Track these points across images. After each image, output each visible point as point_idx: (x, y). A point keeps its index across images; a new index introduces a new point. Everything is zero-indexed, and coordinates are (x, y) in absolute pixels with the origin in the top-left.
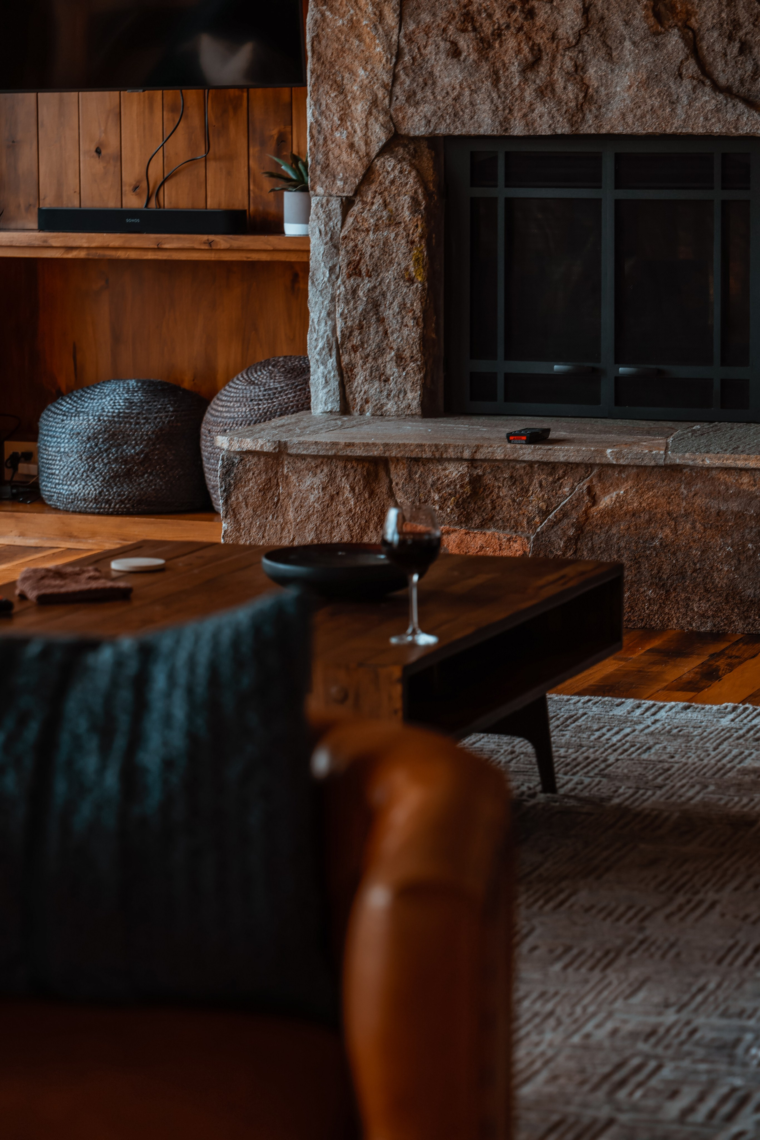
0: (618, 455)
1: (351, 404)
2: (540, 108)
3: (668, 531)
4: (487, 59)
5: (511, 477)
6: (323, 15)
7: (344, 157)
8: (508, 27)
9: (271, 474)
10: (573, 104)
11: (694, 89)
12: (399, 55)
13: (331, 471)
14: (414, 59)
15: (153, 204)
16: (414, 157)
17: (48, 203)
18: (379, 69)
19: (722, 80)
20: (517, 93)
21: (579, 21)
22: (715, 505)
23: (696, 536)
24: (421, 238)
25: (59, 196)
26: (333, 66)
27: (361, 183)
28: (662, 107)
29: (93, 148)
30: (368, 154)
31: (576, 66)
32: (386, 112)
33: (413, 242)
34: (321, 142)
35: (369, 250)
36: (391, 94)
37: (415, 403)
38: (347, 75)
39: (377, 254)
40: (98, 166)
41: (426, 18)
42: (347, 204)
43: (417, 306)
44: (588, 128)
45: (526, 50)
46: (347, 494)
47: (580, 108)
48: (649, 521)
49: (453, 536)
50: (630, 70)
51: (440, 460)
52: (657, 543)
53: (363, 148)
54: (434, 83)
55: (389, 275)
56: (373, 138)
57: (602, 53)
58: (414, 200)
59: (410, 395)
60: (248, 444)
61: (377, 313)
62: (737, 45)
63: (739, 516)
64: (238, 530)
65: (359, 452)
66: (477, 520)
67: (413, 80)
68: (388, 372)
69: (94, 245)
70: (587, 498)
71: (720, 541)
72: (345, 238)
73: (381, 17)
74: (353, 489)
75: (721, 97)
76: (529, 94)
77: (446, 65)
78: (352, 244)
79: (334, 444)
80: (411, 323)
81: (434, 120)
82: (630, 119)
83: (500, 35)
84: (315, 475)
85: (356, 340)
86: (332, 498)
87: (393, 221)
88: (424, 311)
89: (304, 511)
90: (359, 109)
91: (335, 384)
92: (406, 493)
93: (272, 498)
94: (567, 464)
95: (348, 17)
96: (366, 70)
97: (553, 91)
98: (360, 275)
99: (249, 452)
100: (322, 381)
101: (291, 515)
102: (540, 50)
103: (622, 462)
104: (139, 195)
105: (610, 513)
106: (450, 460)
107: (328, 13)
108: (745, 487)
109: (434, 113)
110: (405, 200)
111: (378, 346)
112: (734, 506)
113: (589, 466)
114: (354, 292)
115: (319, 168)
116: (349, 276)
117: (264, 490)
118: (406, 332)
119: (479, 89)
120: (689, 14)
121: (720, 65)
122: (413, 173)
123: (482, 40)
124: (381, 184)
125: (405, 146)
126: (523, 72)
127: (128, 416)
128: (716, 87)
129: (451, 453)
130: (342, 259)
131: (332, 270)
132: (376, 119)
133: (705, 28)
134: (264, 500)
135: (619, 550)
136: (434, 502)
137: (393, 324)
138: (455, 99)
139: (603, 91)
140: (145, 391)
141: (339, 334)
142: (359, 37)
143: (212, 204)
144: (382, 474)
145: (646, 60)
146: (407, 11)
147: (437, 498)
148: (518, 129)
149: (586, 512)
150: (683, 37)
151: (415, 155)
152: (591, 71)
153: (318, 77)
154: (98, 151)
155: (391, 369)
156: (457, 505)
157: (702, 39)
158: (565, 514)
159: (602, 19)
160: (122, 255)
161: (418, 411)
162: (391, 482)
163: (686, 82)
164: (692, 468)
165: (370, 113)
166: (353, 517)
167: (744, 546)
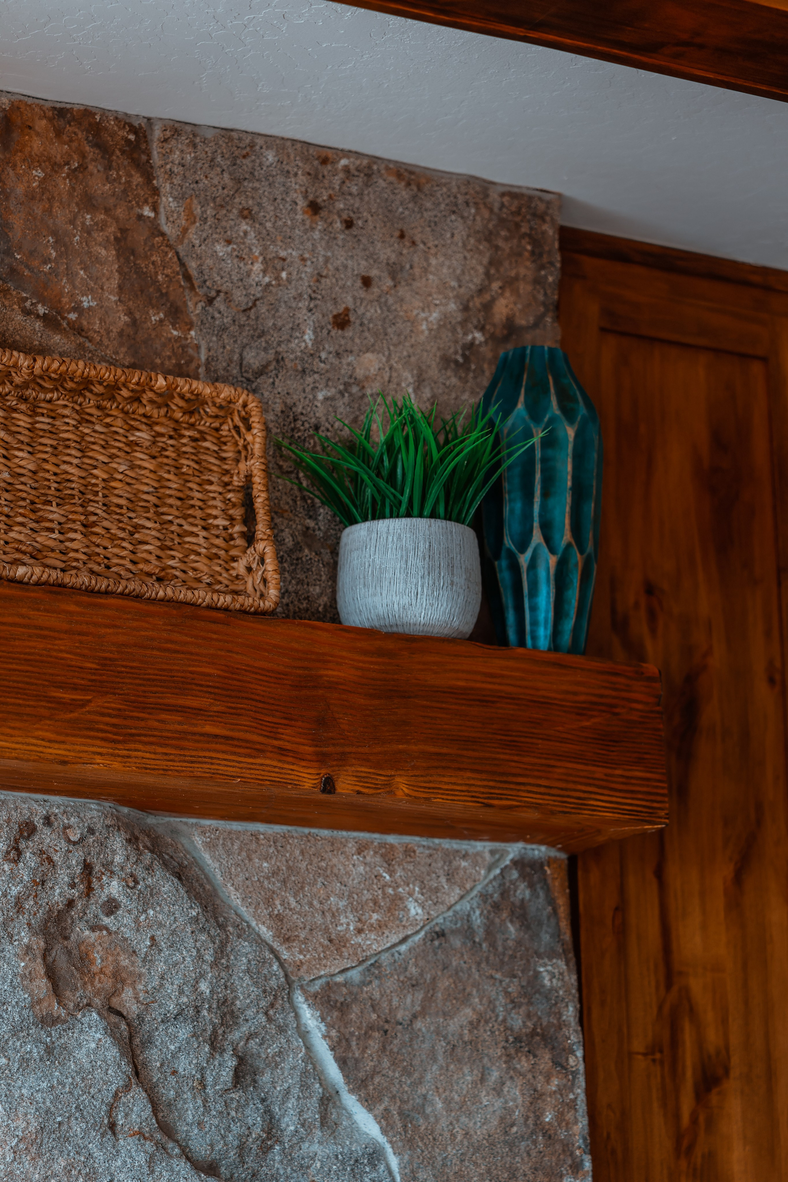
11: (151, 1161)
19: (200, 1144)
62: (230, 1062)
120: (119, 978)
121: (192, 1107)
128: (192, 1161)
133: (156, 1014)
145: (30, 1086)
150: (112, 1031)
157: (149, 1042)
163: (126, 1144)
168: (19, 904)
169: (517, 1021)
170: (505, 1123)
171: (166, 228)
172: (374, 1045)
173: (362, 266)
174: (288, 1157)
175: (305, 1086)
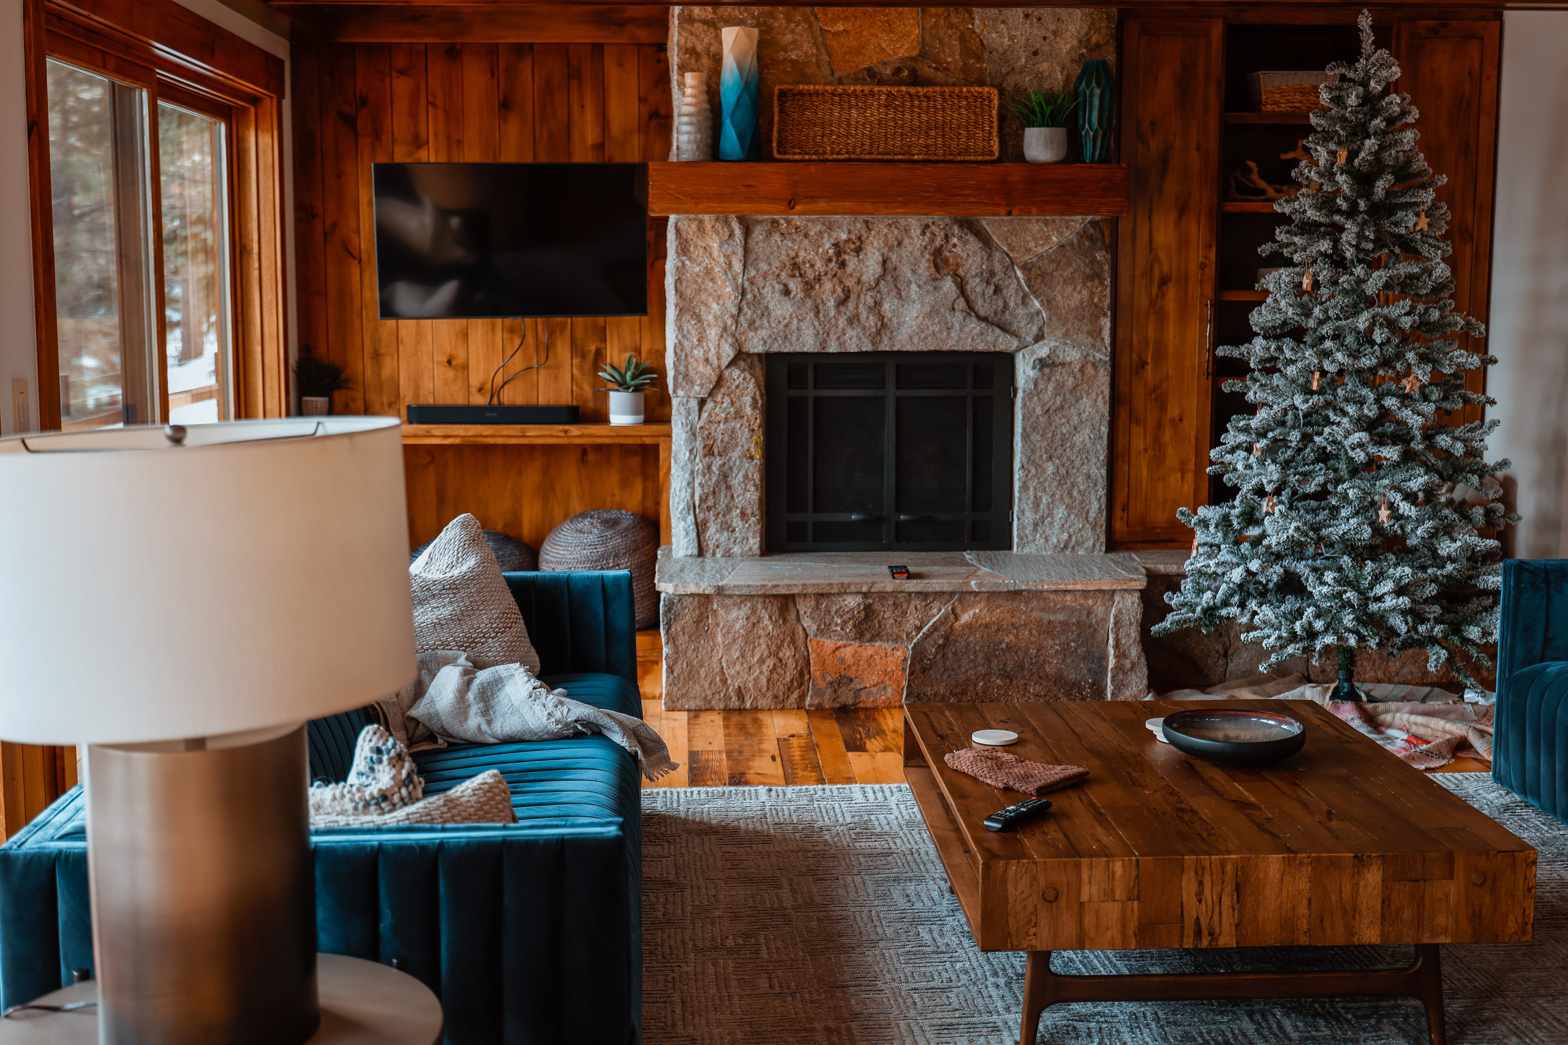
0: (979, 585)
1: (705, 548)
2: (850, 333)
3: (1012, 637)
4: (810, 297)
5: (894, 604)
6: (683, 263)
7: (701, 368)
8: (826, 274)
9: (703, 609)
10: (874, 330)
11: (963, 319)
12: (743, 293)
13: (753, 606)
14: (755, 297)
15: (495, 401)
16: (751, 368)
17: (412, 401)
18: (728, 304)
19: (982, 313)
20: (833, 321)
21: (879, 270)
22: (1046, 617)
23: (1033, 639)
24: (759, 427)
25: (417, 395)
26: (692, 302)
27: (714, 388)
28: (941, 331)
29: (445, 359)
30: (719, 367)
31: (875, 302)
32: (733, 336)
33: (753, 430)
34: (683, 357)
35: (720, 437)
36: (737, 322)
37: (756, 547)
38: (703, 308)
39: (726, 439)
40: (450, 374)
41: (764, 266)
42: (702, 403)
43: (757, 476)
44: (884, 346)
45: (839, 290)
46: (766, 621)
47: (879, 332)
48: (998, 630)
49: (849, 649)
50: (917, 306)
52: (1004, 645)
53: (715, 362)
54: (769, 314)
55: (735, 454)
56: (724, 355)
57: (894, 293)
58: (754, 399)
59: (751, 541)
60: (692, 589)
61: (726, 482)
62: (993, 288)
63: (1065, 624)
64: (677, 653)
66: (868, 636)
67: (754, 312)
68: (734, 524)
69: (470, 434)
70: (952, 617)
71: (1050, 642)
72: (701, 428)
73: (730, 265)
74: (771, 618)
75: (984, 324)
76: (842, 322)
77: (780, 302)
78: (706, 432)
80: (753, 489)
81: (769, 341)
82: (916, 341)
83: (819, 280)
84: (740, 608)
85: (710, 503)
86: (754, 625)
87: (738, 415)
88: (761, 480)
89: (730, 636)
90: (713, 333)
91: (693, 535)
92: (812, 619)
93: (703, 628)
94: (936, 593)
95: (704, 265)
96: (718, 305)
97: (858, 320)
98: (713, 454)
99: (690, 594)
100: (683, 533)
101: (719, 639)
102: (849, 291)
103: (983, 590)
104: (484, 395)
105: (969, 626)
106: (848, 594)
107: (687, 262)
108: (1068, 603)
109: (770, 336)
110: (748, 400)
111: (727, 506)
112: (1061, 617)
113: (952, 594)
114: (709, 467)
115: (681, 377)
116: (705, 456)
117: (697, 622)
118: (748, 495)
119: (805, 318)
120: (958, 266)
121: (980, 302)
122: (753, 380)
123: (807, 283)
124: (728, 388)
125: (745, 360)
126: (837, 306)
128: (980, 318)
129: (852, 589)
130: (699, 444)
131: (691, 451)
132: (726, 341)
133: (969, 275)
134: (697, 629)
135: (975, 652)
136: (837, 625)
137: (737, 490)
138: (786, 326)
139: (895, 320)
141: (696, 498)
142: (712, 280)
143: (542, 401)
144: (791, 605)
145: (928, 299)
146: (749, 261)
147: (839, 621)
148: (833, 348)
149: (951, 626)
150: (955, 282)
151: (751, 367)
152: (886, 306)
153: (681, 310)
154: (449, 362)
155: (737, 523)
156: (855, 626)
157: (968, 283)
158: (935, 628)
159: (895, 268)
160: (491, 441)
161: (758, 552)
162: (798, 611)
163: (958, 314)
164: (1029, 591)
165: (722, 336)
166: (770, 639)
167: (1068, 644)
168: (926, 247)
169: (1088, 271)
170: (1082, 302)
171: (977, 31)
172: (1039, 280)
173: (1043, 33)
174: (1011, 314)
175: (1017, 293)
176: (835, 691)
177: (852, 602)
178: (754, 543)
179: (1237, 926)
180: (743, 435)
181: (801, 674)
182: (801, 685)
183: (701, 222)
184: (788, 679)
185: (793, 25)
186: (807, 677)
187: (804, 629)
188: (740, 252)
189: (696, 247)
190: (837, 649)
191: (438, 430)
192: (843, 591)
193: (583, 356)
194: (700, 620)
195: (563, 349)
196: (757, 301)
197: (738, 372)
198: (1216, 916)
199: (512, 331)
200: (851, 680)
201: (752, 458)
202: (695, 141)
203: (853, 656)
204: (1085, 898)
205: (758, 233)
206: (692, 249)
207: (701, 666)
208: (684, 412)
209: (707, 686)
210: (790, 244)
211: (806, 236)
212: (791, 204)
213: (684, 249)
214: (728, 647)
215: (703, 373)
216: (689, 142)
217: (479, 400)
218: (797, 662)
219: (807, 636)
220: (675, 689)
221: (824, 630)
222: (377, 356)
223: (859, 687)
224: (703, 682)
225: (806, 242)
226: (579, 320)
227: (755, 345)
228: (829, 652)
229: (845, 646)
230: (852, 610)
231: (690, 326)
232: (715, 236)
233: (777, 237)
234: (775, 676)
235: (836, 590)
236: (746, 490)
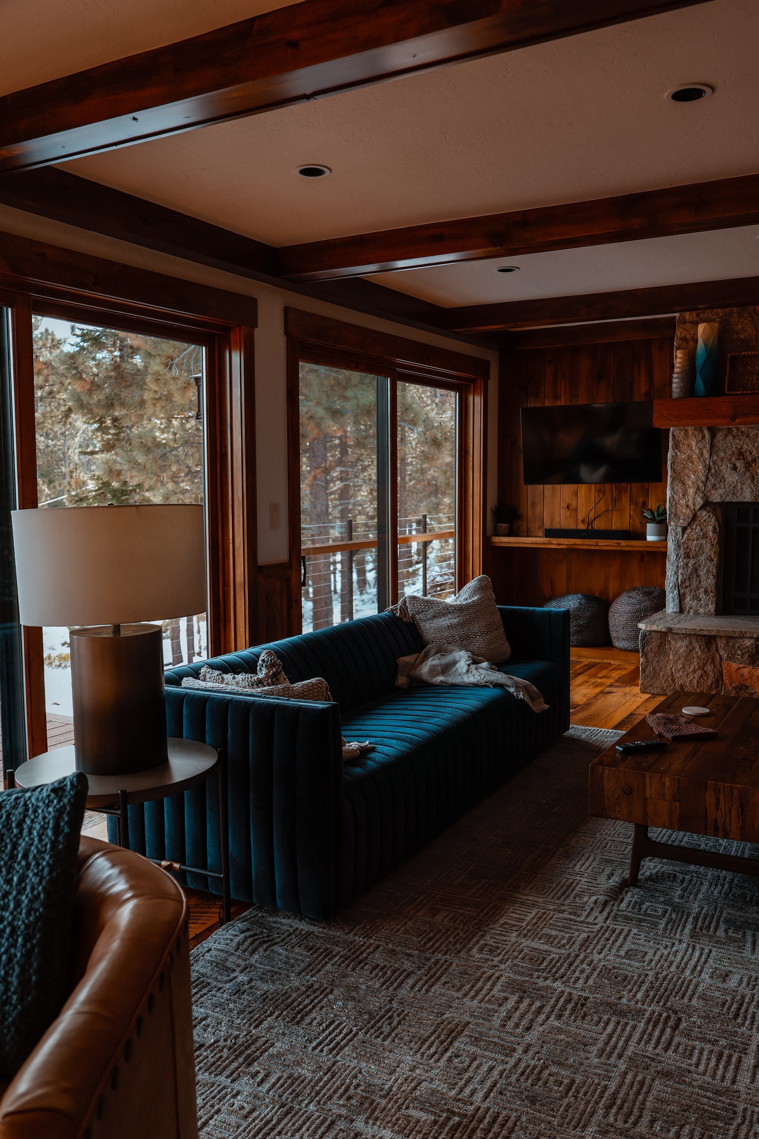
1: (684, 609)
4: (749, 471)
6: (676, 453)
7: (684, 510)
9: (663, 640)
12: (709, 469)
13: (690, 640)
14: (716, 471)
15: (590, 527)
16: (714, 510)
17: (547, 526)
18: (701, 475)
24: (717, 543)
25: (552, 524)
26: (680, 474)
27: (691, 521)
29: (566, 506)
30: (694, 509)
32: (703, 492)
33: (713, 545)
34: (674, 504)
35: (694, 548)
36: (705, 485)
37: (713, 610)
38: (686, 478)
39: (697, 549)
40: (568, 513)
41: (722, 454)
42: (684, 529)
43: (714, 571)
46: (698, 650)
49: (746, 669)
51: (743, 637)
53: (692, 507)
54: (724, 481)
55: (702, 558)
56: (697, 503)
58: (714, 528)
59: (710, 606)
60: (655, 628)
61: (696, 573)
65: (705, 633)
66: (758, 663)
67: (716, 479)
68: (701, 597)
69: (572, 543)
72: (683, 543)
73: (702, 454)
74: (700, 648)
77: (730, 473)
78: (686, 545)
79: (694, 629)
80: (712, 577)
81: (724, 496)
83: (755, 461)
84: (683, 641)
85: (687, 584)
86: (690, 651)
87: (705, 536)
88: (717, 573)
89: (678, 656)
90: (691, 491)
91: (677, 601)
92: (725, 650)
93: (663, 650)
95: (687, 454)
96: (694, 475)
98: (690, 558)
99: (654, 631)
100: (671, 600)
101: (671, 657)
104: (585, 524)
106: (746, 638)
107: (678, 453)
109: (724, 493)
110: (710, 528)
111: (697, 586)
114: (687, 564)
115: (672, 515)
116: (685, 558)
117: (659, 646)
118: (709, 581)
119: (745, 483)
122: (714, 517)
124: (700, 521)
125: (710, 506)
127: (580, 609)
129: (748, 635)
130: (682, 551)
131: (677, 556)
132: (699, 495)
134: (659, 650)
136: (738, 655)
137: (703, 578)
138: (734, 487)
140: (585, 599)
141: (679, 581)
142: (692, 462)
143: (614, 528)
144: (713, 642)
146: (714, 451)
147: (740, 653)
153: (673, 479)
154: (568, 507)
155: (702, 596)
156: (749, 656)
160: (581, 547)
161: (714, 613)
162: (717, 645)
165: (696, 493)
166: (700, 659)
176: (738, 693)
177: (748, 643)
178: (712, 607)
179: (741, 828)
180: (707, 547)
181: (717, 681)
182: (717, 687)
183: (686, 431)
184: (709, 683)
185: (742, 320)
186: (721, 683)
187: (720, 656)
188: (708, 447)
189: (683, 444)
190: (739, 668)
191: (555, 541)
192: (742, 636)
193: (636, 505)
194: (661, 646)
195: (625, 501)
196: (717, 473)
197: (705, 513)
198: (728, 820)
199: (599, 491)
200: (747, 687)
201: (712, 560)
202: (680, 387)
203: (749, 673)
204: (648, 795)
205: (720, 436)
206: (681, 446)
207: (661, 671)
208: (674, 534)
209: (663, 682)
210: (738, 441)
211: (748, 436)
212: (733, 418)
213: (677, 446)
214: (676, 662)
215: (685, 513)
216: (677, 388)
217: (582, 527)
218: (714, 674)
219: (722, 659)
220: (646, 682)
221: (730, 658)
222: (534, 504)
223: (752, 691)
224: (661, 679)
225: (748, 440)
226: (634, 485)
227: (716, 497)
228: (734, 670)
229: (744, 668)
230: (748, 647)
231: (679, 487)
232: (694, 438)
233: (730, 438)
234: (702, 680)
235: (737, 635)
236: (708, 578)
